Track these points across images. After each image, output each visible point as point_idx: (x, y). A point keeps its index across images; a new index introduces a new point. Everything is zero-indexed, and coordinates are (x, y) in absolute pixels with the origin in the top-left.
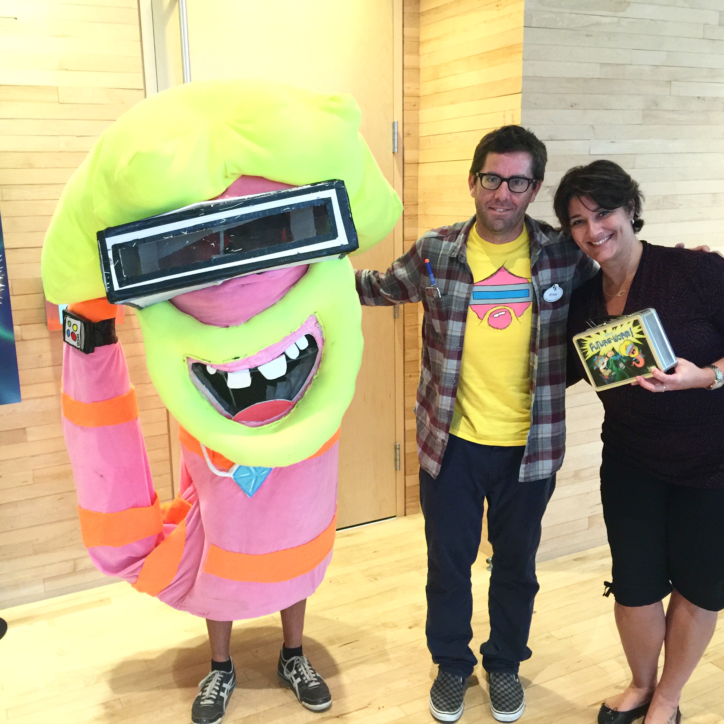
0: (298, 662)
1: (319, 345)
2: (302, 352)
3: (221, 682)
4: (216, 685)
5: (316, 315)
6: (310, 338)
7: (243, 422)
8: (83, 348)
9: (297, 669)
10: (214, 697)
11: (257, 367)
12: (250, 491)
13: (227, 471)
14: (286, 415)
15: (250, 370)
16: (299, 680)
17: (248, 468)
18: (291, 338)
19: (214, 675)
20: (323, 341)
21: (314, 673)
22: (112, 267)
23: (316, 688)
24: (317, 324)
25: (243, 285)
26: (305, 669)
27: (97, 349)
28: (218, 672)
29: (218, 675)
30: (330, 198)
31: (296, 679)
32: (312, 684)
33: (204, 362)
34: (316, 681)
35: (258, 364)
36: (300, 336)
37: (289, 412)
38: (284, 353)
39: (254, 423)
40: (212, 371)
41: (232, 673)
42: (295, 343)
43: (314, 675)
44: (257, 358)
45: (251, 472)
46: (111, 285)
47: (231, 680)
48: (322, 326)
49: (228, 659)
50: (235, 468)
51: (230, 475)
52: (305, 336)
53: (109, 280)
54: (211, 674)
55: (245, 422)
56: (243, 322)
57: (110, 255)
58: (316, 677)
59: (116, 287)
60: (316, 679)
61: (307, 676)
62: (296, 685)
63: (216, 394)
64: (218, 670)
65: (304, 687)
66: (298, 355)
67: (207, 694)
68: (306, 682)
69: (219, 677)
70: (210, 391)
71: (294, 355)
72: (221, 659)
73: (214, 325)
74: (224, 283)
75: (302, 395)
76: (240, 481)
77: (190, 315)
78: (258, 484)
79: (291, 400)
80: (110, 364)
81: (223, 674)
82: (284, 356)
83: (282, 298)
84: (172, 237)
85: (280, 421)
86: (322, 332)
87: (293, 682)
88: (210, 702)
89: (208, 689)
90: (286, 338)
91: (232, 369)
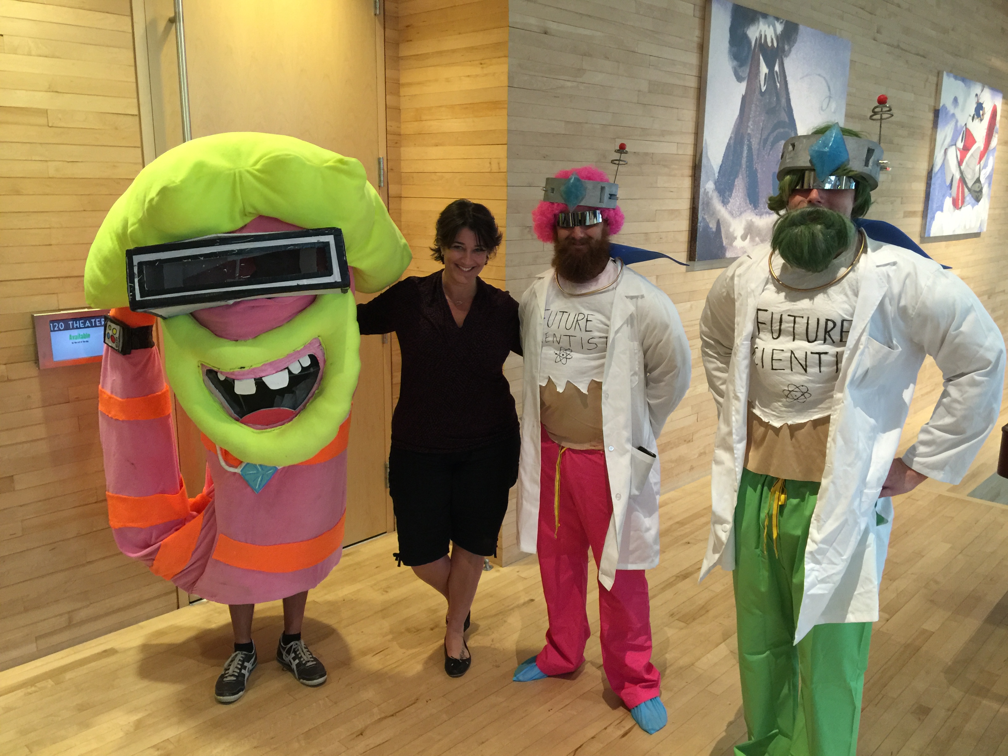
0: (296, 646)
1: (321, 364)
2: (303, 369)
3: (243, 662)
4: (238, 664)
5: (320, 338)
6: (313, 358)
7: (249, 424)
8: (120, 350)
9: (295, 652)
10: (236, 674)
11: (262, 377)
12: (257, 487)
13: (236, 467)
14: (289, 421)
15: (255, 379)
16: (297, 661)
17: (255, 466)
18: (295, 355)
19: (236, 655)
20: (325, 361)
21: (311, 654)
22: (136, 280)
23: (313, 668)
24: (320, 346)
25: (253, 307)
26: (303, 651)
27: (133, 351)
28: (240, 652)
29: (240, 656)
30: (329, 242)
31: (294, 660)
32: (309, 664)
33: (215, 369)
34: (312, 661)
35: (261, 374)
36: (304, 356)
37: (291, 420)
38: (287, 368)
39: (260, 426)
40: (222, 378)
41: (254, 654)
42: (298, 361)
43: (311, 656)
44: (261, 369)
45: (258, 470)
46: (134, 296)
47: (253, 660)
48: (325, 348)
49: (249, 641)
50: (243, 465)
51: (238, 470)
52: (309, 355)
53: (132, 290)
54: (234, 655)
55: (251, 425)
56: (250, 338)
57: (136, 270)
58: (313, 657)
59: (138, 298)
60: (312, 659)
61: (305, 657)
62: (294, 666)
63: (228, 398)
64: (240, 651)
65: (302, 667)
66: (300, 371)
67: (230, 671)
68: (304, 662)
69: (241, 657)
70: (222, 395)
71: (296, 370)
72: (244, 641)
73: (227, 338)
74: (235, 304)
75: (305, 407)
76: (247, 478)
77: (208, 328)
78: (264, 482)
79: (295, 410)
80: (146, 365)
81: (245, 654)
82: (287, 371)
83: (289, 321)
84: (190, 260)
85: (283, 426)
86: (324, 353)
87: (292, 664)
88: (233, 678)
89: (232, 668)
90: (289, 356)
91: (239, 377)
